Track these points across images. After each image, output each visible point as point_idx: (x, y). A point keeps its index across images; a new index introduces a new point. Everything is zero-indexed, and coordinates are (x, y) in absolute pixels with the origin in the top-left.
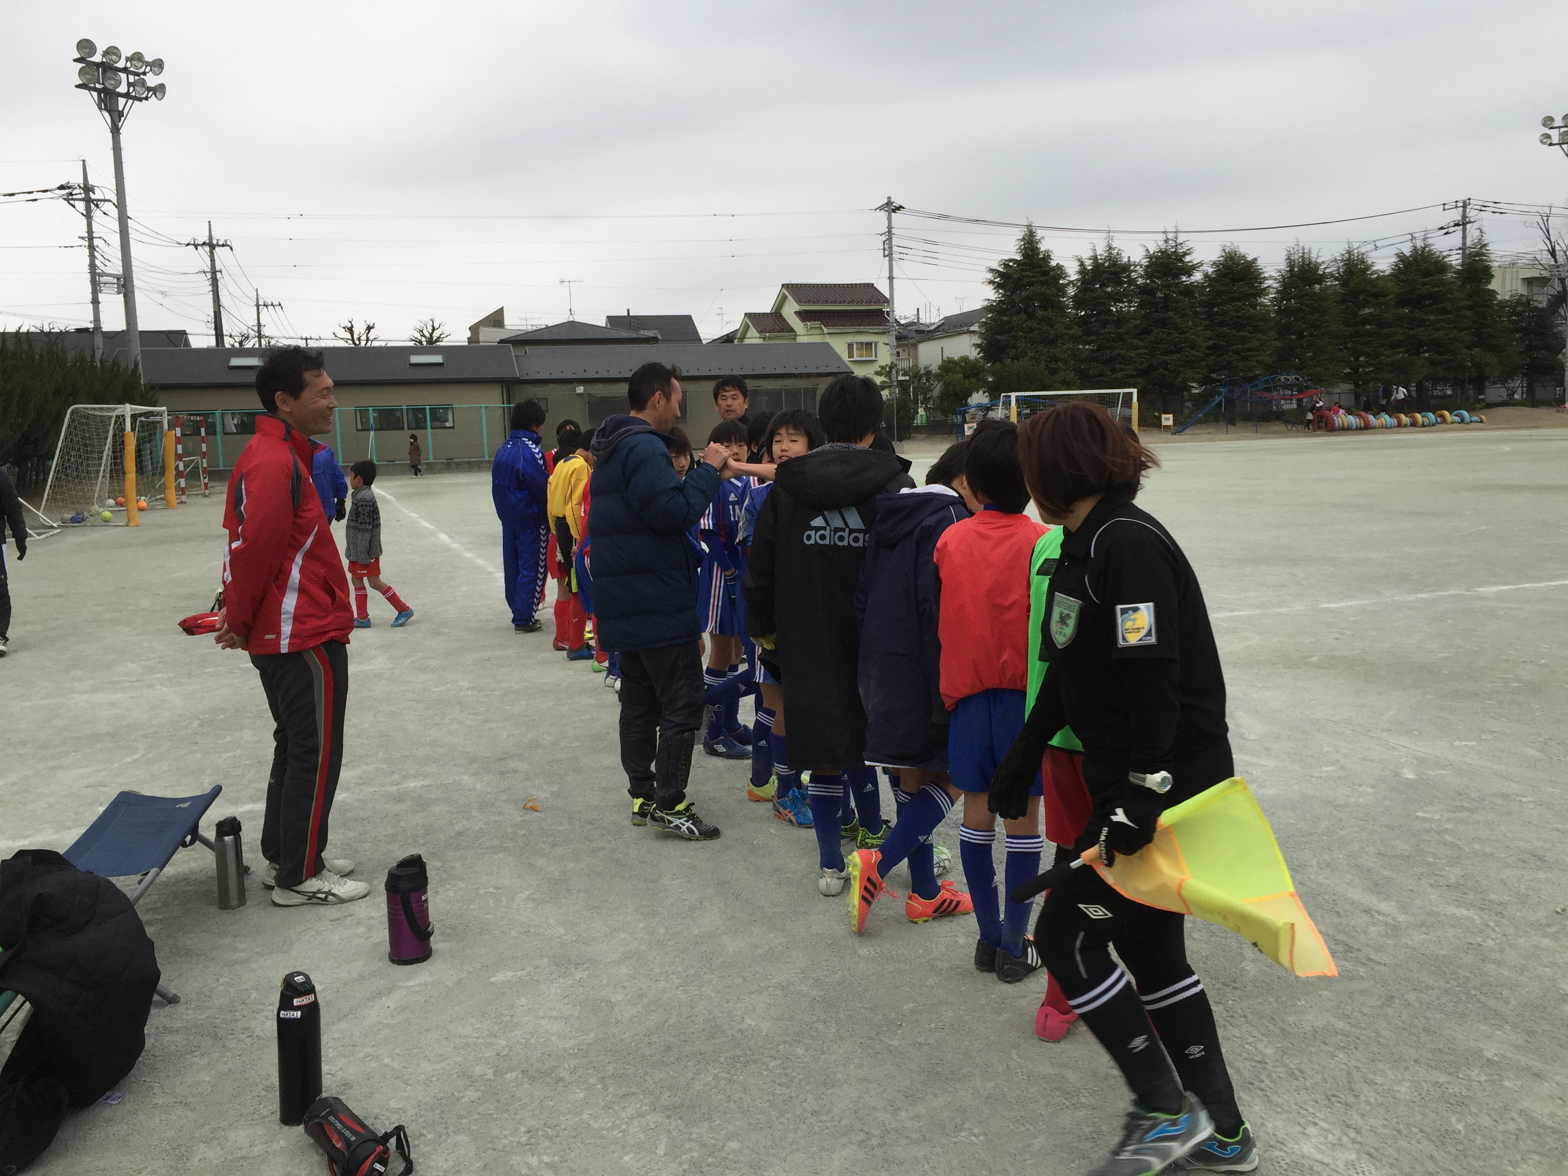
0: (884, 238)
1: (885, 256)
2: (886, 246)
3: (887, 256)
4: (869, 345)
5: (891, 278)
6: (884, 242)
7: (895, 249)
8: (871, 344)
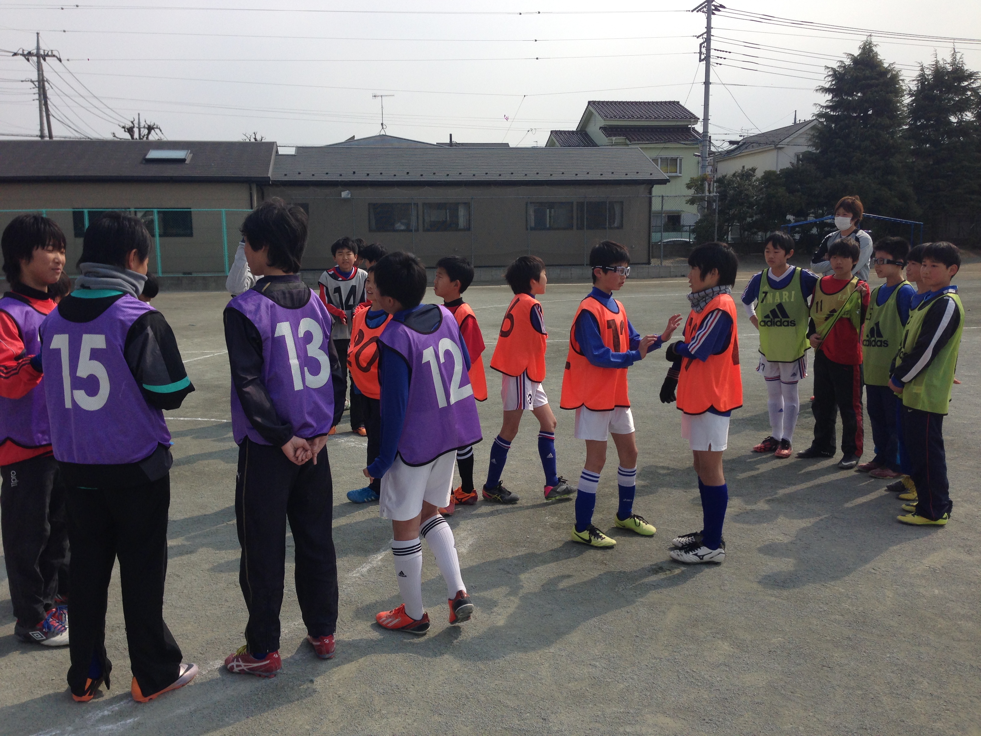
0: (701, 40)
1: (701, 60)
2: (704, 50)
3: (703, 60)
4: (674, 161)
5: (707, 83)
6: (701, 45)
7: (713, 53)
8: (676, 160)
